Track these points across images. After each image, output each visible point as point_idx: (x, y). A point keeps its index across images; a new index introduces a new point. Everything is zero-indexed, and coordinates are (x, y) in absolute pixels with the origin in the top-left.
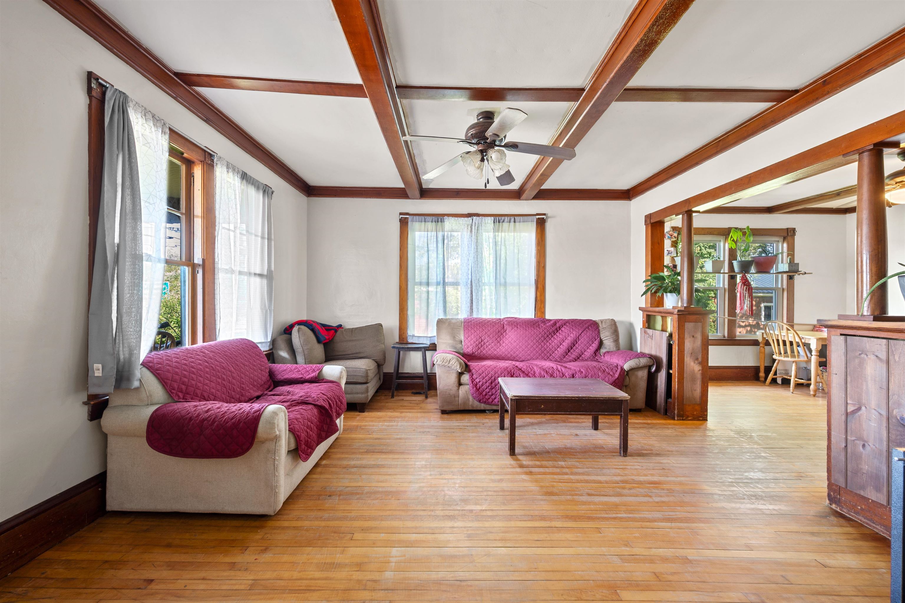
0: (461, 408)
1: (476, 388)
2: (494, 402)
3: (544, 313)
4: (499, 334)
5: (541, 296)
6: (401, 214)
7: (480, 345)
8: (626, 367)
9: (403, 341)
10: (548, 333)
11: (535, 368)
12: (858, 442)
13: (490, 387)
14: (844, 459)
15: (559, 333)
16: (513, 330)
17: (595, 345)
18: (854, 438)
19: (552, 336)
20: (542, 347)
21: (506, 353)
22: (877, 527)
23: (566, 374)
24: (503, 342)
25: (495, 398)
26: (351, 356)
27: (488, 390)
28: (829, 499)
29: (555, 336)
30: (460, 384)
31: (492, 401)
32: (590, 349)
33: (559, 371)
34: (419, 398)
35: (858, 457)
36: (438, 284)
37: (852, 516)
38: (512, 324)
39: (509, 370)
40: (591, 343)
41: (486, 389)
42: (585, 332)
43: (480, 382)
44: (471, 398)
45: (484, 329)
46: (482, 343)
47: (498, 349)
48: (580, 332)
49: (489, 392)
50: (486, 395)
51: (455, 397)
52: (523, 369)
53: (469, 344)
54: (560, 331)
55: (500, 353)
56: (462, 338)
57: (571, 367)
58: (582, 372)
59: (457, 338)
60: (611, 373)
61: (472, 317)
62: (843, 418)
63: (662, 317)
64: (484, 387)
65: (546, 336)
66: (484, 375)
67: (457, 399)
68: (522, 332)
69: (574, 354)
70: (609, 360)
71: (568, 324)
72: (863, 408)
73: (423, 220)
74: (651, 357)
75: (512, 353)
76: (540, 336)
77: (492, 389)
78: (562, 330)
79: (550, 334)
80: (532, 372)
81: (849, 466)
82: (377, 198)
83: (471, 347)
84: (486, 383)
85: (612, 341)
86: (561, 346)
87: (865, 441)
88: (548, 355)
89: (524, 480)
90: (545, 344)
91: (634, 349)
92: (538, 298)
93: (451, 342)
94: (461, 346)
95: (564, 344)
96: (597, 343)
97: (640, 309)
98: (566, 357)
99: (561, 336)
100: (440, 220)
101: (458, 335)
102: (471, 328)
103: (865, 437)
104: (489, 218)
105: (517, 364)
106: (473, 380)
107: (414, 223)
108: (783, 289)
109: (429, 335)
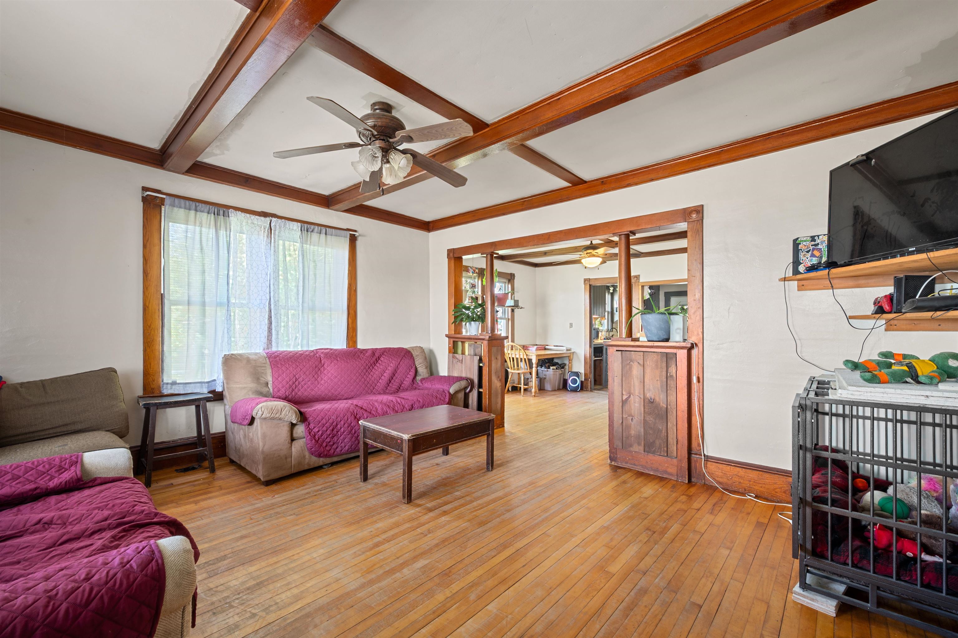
0: (294, 471)
1: (315, 440)
2: (335, 453)
3: (355, 342)
4: (317, 369)
5: (353, 323)
6: (145, 189)
7: (294, 385)
8: (452, 391)
9: (153, 393)
10: (369, 365)
11: (376, 404)
12: (628, 417)
13: (331, 436)
14: (621, 431)
15: (379, 364)
16: (333, 363)
17: (412, 373)
18: (627, 416)
19: (373, 368)
20: (365, 380)
21: (326, 392)
22: (637, 467)
23: (406, 406)
24: (322, 379)
25: (337, 448)
26: (51, 431)
27: (328, 440)
28: (610, 460)
29: (376, 367)
30: (293, 439)
31: (334, 452)
32: (408, 378)
33: (399, 404)
34: (200, 476)
35: (629, 427)
36: (219, 304)
37: (624, 465)
38: (330, 357)
39: (351, 410)
40: (408, 371)
41: (327, 438)
42: (403, 360)
43: (319, 431)
44: (307, 454)
45: (298, 364)
46: (297, 382)
47: (316, 388)
48: (399, 360)
49: (330, 442)
50: (326, 446)
51: (286, 458)
52: (364, 407)
53: (280, 386)
54: (380, 361)
55: (319, 393)
56: (270, 379)
57: (408, 397)
58: (420, 401)
59: (262, 380)
60: (442, 398)
61: (270, 350)
62: (621, 404)
63: (462, 342)
64: (325, 436)
65: (367, 367)
66: (324, 421)
67: (289, 460)
68: (343, 366)
69: (394, 385)
70: (431, 387)
71: (385, 354)
72: (632, 396)
73: (194, 207)
74: (467, 379)
75: (333, 391)
76: (362, 368)
77: (333, 437)
78: (381, 361)
79: (371, 365)
80: (374, 409)
81: (624, 434)
82: (92, 151)
83: (283, 390)
84: (327, 431)
85: (424, 367)
86: (383, 377)
87: (633, 416)
88: (372, 388)
89: (449, 522)
90: (367, 377)
91: (435, 374)
92: (350, 326)
93: (253, 385)
94: (268, 389)
95: (385, 374)
96: (413, 370)
97: (447, 336)
98: (388, 388)
99: (381, 367)
100: (221, 212)
101: (263, 376)
102: (281, 364)
103: (633, 414)
104: (295, 223)
105: (355, 402)
106: (310, 431)
107: (175, 208)
108: (509, 319)
109: (207, 380)
